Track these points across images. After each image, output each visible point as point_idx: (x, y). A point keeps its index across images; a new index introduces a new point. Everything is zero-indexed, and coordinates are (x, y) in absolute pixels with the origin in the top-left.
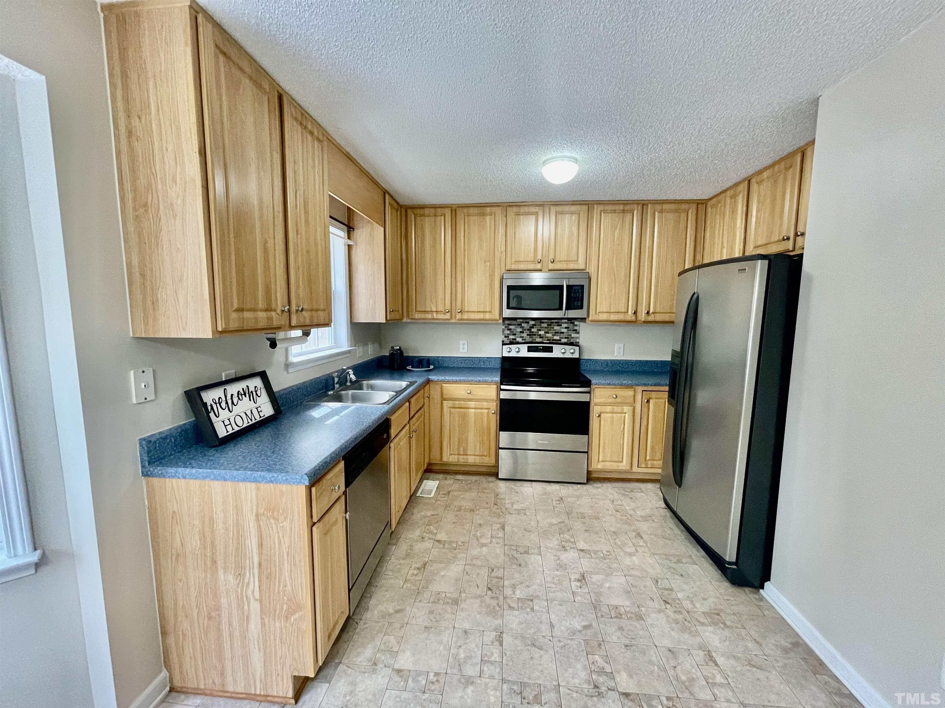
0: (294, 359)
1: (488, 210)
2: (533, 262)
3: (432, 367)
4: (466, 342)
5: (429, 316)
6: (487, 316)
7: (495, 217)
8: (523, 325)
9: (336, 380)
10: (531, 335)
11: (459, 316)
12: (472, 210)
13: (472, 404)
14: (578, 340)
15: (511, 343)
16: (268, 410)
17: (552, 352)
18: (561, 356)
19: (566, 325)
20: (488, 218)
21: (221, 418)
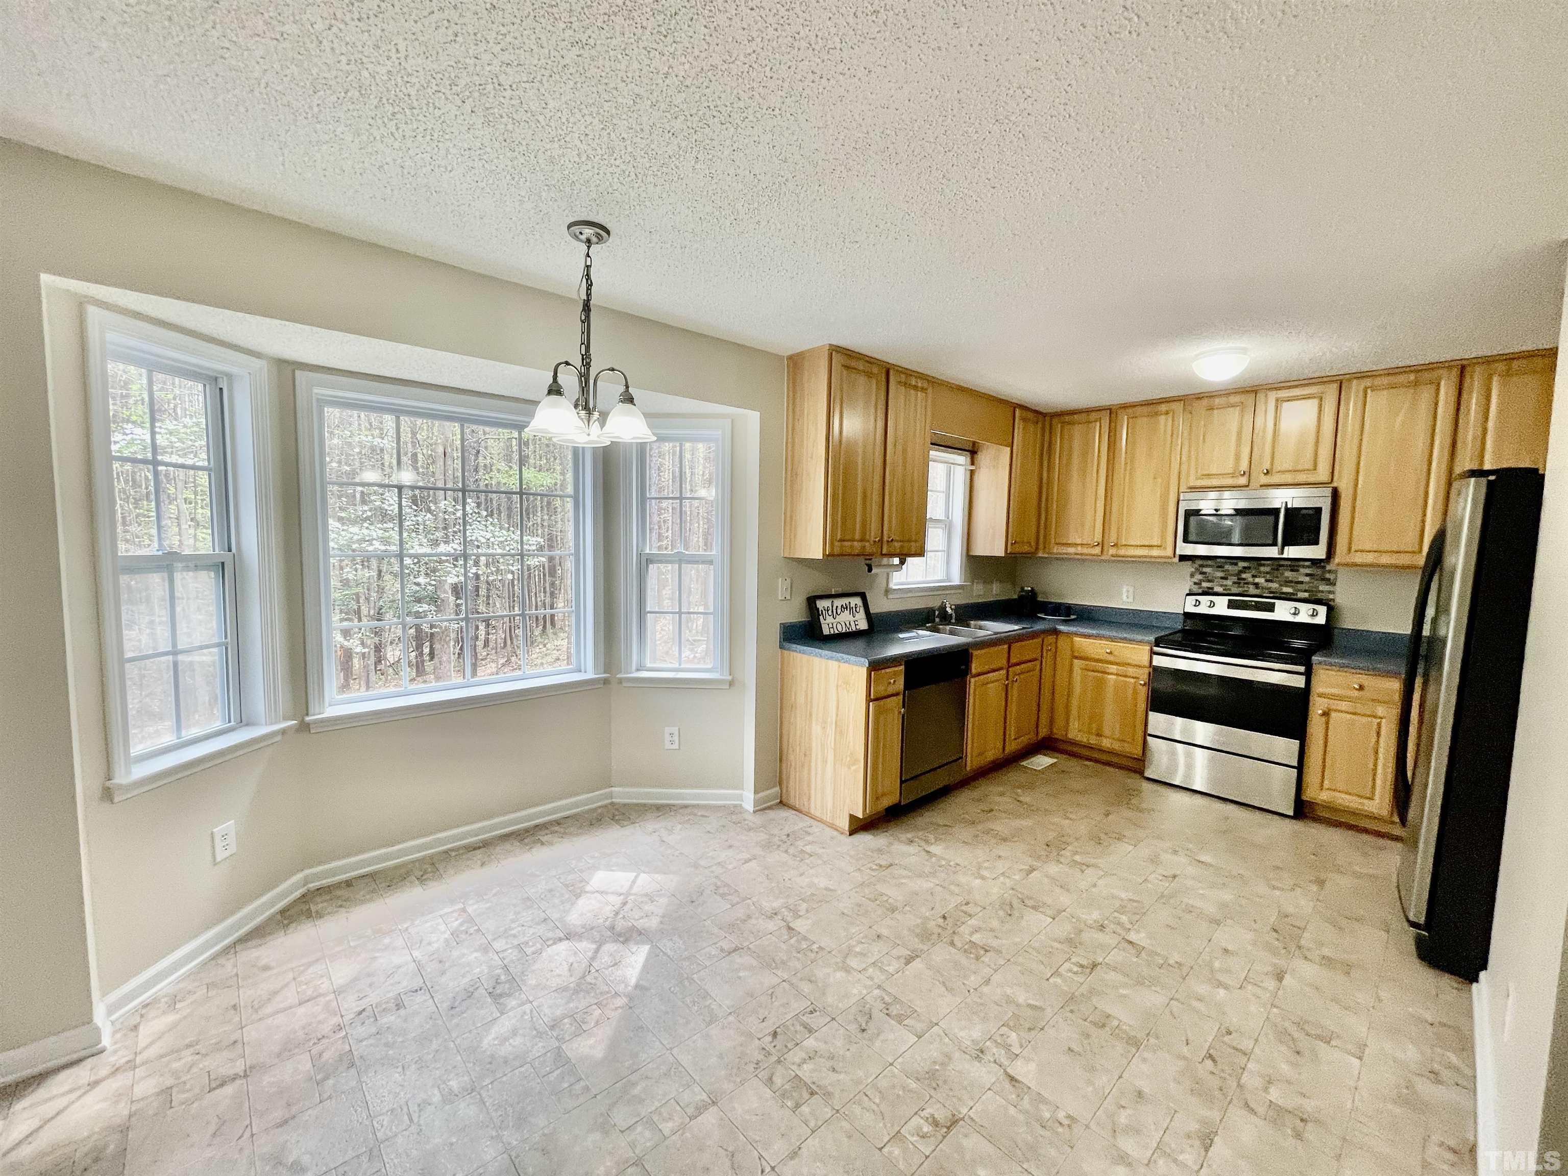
0: (893, 586)
1: (1163, 408)
2: (1233, 475)
3: (1073, 617)
4: (1131, 590)
5: (1071, 550)
6: (1155, 552)
7: (1173, 417)
8: (1227, 567)
9: (937, 613)
10: (1240, 581)
11: (1112, 551)
12: (1139, 410)
13: (1113, 668)
14: (1331, 596)
15: (1204, 593)
16: (863, 625)
17: (1273, 611)
18: (1291, 619)
19: (1308, 571)
20: (1162, 419)
21: (827, 621)
